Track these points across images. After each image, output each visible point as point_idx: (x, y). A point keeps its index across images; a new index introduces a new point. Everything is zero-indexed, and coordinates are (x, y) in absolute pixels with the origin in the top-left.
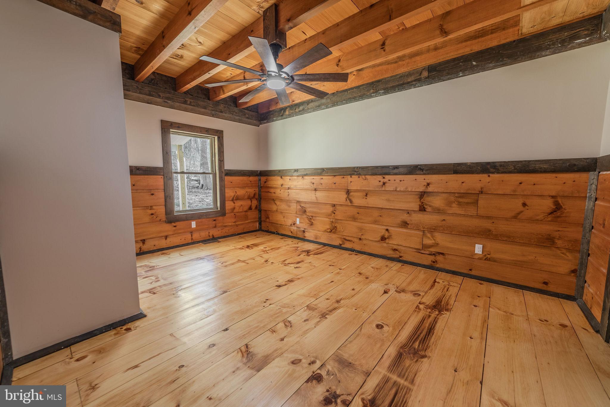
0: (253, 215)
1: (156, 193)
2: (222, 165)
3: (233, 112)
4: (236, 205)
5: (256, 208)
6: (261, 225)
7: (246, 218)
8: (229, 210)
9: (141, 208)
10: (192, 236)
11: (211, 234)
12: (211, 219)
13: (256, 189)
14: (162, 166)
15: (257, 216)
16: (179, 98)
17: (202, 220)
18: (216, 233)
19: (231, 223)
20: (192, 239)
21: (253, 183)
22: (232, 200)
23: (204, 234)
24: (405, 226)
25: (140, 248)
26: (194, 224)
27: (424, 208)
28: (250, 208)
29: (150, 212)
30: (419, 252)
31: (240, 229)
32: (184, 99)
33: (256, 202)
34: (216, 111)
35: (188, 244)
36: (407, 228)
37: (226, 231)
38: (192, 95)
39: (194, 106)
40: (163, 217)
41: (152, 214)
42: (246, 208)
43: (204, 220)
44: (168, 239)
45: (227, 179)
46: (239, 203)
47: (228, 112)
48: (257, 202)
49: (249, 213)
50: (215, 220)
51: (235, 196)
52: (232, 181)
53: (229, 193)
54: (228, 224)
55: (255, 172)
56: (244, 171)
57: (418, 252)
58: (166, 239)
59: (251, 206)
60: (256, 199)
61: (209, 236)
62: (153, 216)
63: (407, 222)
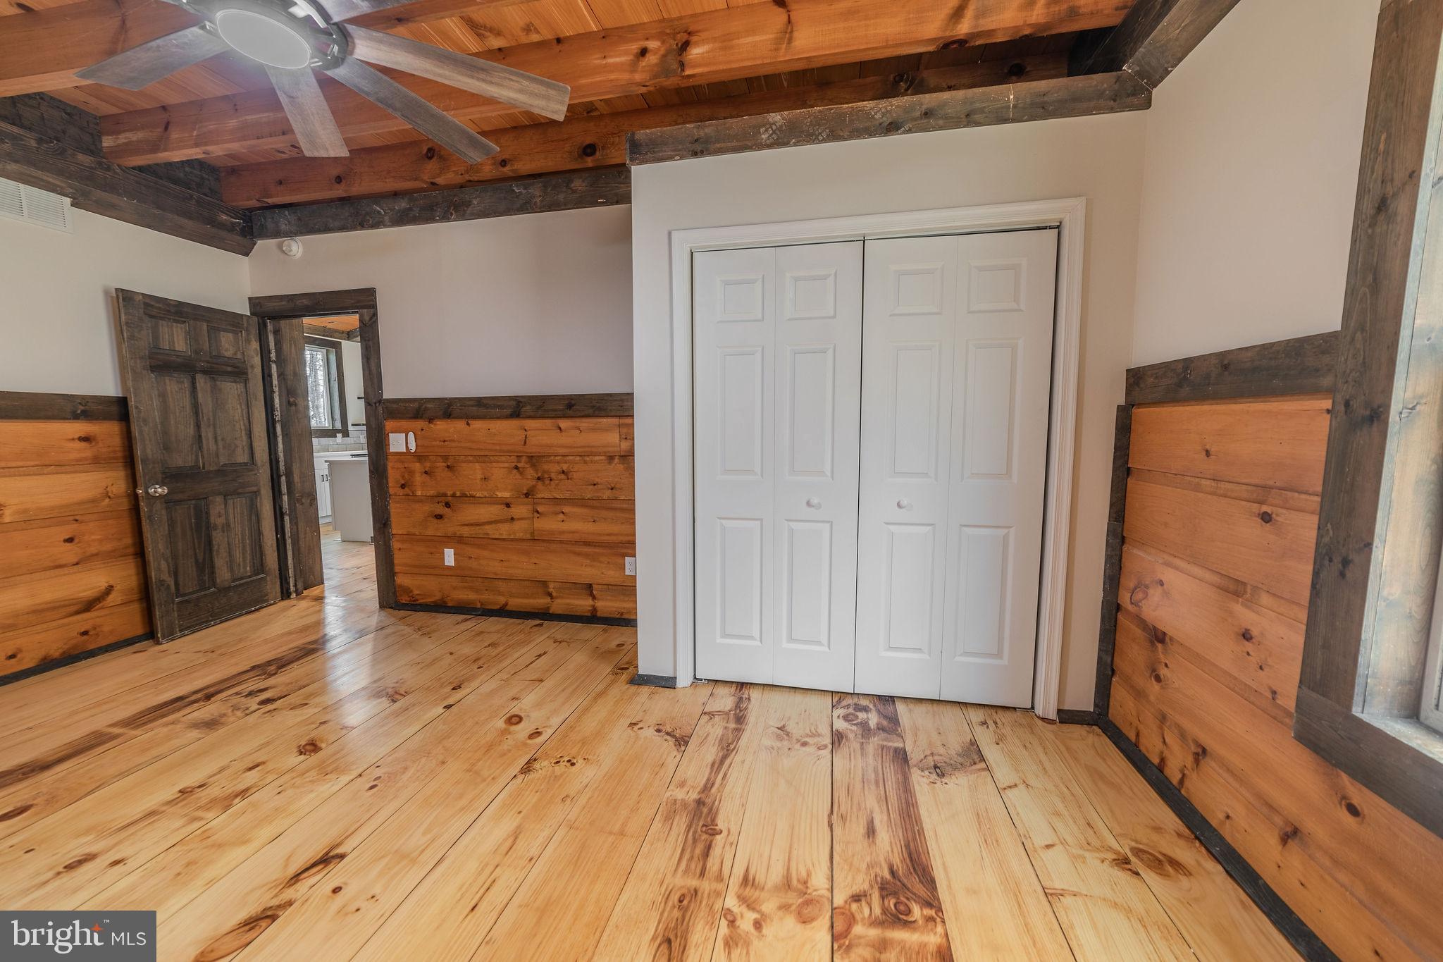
40: (1289, 681)
62: (1247, 646)
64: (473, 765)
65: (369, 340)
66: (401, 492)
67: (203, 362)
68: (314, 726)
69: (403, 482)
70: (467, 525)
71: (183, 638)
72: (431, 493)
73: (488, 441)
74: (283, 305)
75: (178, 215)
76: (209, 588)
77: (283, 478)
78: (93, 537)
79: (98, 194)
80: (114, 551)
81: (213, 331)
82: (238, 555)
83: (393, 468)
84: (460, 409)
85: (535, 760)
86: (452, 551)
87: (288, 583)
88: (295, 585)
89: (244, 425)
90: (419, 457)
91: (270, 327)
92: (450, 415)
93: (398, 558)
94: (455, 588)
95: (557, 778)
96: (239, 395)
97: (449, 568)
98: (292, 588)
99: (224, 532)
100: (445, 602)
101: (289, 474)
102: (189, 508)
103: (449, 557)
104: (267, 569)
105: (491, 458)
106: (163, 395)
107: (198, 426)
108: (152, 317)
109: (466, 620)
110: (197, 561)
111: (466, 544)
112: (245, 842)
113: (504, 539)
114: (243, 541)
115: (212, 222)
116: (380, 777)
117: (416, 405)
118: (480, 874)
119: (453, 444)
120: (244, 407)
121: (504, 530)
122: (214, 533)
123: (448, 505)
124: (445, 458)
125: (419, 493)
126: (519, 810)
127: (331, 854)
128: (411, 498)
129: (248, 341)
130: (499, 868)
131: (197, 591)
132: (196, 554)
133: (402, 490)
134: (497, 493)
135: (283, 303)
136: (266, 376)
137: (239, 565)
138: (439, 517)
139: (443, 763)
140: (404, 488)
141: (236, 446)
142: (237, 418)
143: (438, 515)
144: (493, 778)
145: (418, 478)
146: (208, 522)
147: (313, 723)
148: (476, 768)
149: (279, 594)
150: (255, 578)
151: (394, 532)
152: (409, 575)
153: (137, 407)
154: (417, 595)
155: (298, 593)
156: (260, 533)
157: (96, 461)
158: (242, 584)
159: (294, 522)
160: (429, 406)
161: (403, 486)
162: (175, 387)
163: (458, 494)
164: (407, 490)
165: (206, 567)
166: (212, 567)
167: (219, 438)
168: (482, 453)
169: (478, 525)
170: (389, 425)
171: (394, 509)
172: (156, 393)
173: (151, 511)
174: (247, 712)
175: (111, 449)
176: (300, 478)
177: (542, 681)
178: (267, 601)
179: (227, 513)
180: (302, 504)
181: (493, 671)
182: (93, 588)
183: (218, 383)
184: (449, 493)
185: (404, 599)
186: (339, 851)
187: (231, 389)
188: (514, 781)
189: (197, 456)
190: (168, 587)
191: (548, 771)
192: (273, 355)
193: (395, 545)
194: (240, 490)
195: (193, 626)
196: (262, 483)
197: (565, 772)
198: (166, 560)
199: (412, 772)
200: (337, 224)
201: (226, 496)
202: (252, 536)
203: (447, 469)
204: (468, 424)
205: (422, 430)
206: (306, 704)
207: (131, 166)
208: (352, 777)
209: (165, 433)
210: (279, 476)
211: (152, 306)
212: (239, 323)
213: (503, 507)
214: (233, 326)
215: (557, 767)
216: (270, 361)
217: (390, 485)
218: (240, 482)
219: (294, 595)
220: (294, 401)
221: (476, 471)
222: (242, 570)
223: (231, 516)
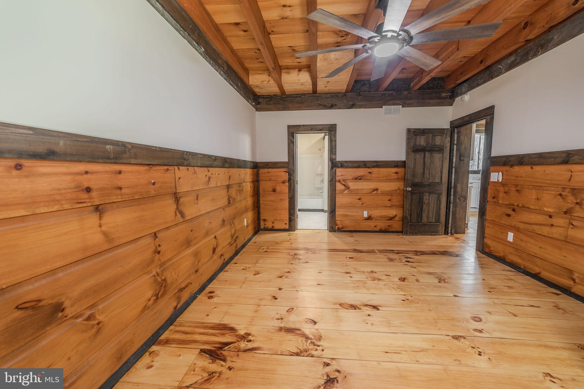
64: (439, 319)
65: (488, 130)
66: (492, 200)
67: (428, 147)
68: (410, 275)
69: (494, 196)
70: (523, 223)
71: (409, 236)
72: (506, 203)
73: (543, 178)
74: (460, 122)
75: (428, 100)
76: (420, 223)
77: (453, 189)
78: (394, 200)
79: (408, 102)
80: (398, 205)
81: (434, 136)
82: (431, 214)
83: (490, 189)
84: (528, 160)
85: (465, 338)
86: (513, 234)
87: (448, 229)
88: (451, 231)
89: (440, 169)
90: (503, 184)
91: (456, 131)
92: (522, 163)
93: (487, 231)
94: (511, 253)
95: (464, 351)
96: (440, 158)
97: (509, 242)
98: (449, 232)
99: (427, 205)
100: (505, 258)
101: (455, 187)
102: (417, 196)
103: (510, 237)
104: (441, 221)
105: (544, 187)
106: (415, 160)
107: (424, 169)
108: (415, 135)
109: (511, 271)
110: (417, 213)
111: (520, 232)
112: (368, 290)
113: (545, 236)
114: (433, 210)
115: (440, 98)
116: (409, 299)
117: (505, 159)
118: (399, 347)
119: (521, 179)
120: (441, 162)
121: (546, 230)
122: (424, 205)
123: (514, 210)
124: (517, 186)
125: (500, 202)
126: (435, 346)
127: (377, 307)
128: (497, 203)
129: (446, 138)
130: (405, 352)
131: (416, 223)
132: (417, 211)
133: (493, 199)
134: (544, 208)
135: (460, 121)
136: (451, 150)
137: (431, 218)
138: (509, 215)
139: (430, 310)
140: (494, 199)
141: (436, 176)
142: (438, 166)
143: (508, 214)
144: (439, 329)
145: (501, 195)
146: (423, 201)
147: (411, 274)
148: (438, 321)
149: (444, 232)
150: (435, 224)
151: (487, 218)
152: (491, 240)
153: (407, 164)
154: (493, 250)
155: (452, 234)
156: (440, 208)
157: (398, 179)
158: (430, 225)
159: (455, 206)
160: (511, 159)
161: (494, 198)
162: (419, 156)
163: (520, 205)
164: (495, 200)
165: (420, 215)
166: (422, 216)
167: (430, 173)
168: (538, 185)
169: (529, 224)
170: (492, 168)
171: (489, 207)
172: (413, 159)
173: (406, 195)
174: (401, 261)
175: (402, 176)
176: (461, 190)
177: (516, 316)
178: (439, 233)
179: (429, 199)
180: (460, 200)
181: (494, 296)
182: (392, 214)
183: (433, 154)
184: (516, 204)
185: (487, 250)
186: (379, 308)
187: (437, 156)
188: (445, 336)
189: (422, 179)
190: (408, 219)
191: (464, 346)
192: (455, 142)
193: (487, 224)
194: (435, 192)
195: (413, 233)
196: (443, 190)
197: (471, 353)
198: (409, 211)
199: (418, 305)
200: (482, 81)
201: (430, 193)
202: (437, 209)
203: (516, 191)
204: (532, 168)
205: (507, 171)
206: (415, 268)
207: (417, 89)
208: (402, 294)
209: (414, 171)
210: (451, 188)
211: (416, 132)
212: (443, 132)
213: (548, 217)
214: (441, 133)
215: (470, 349)
216: (454, 144)
217: (488, 196)
218: (435, 189)
219: (449, 234)
220: (463, 159)
221: (533, 195)
222: (431, 220)
223: (431, 200)
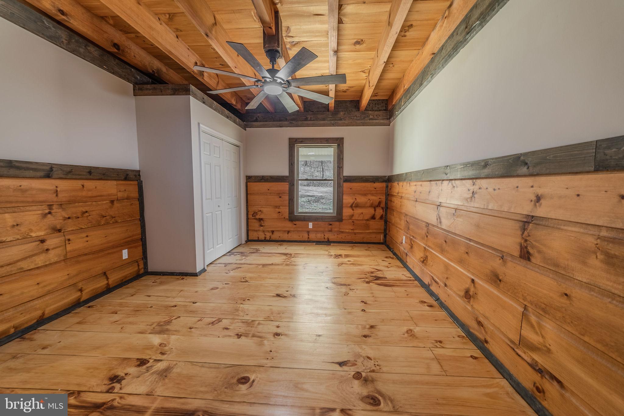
0: (378, 225)
1: (283, 196)
2: (341, 171)
3: (354, 116)
4: (354, 212)
5: (381, 217)
6: (386, 238)
7: (367, 227)
8: (346, 217)
9: (272, 207)
10: (308, 235)
11: (326, 237)
12: (327, 223)
13: (382, 197)
14: (288, 174)
15: (383, 228)
16: (301, 117)
17: (318, 222)
18: (332, 237)
19: (348, 230)
20: (308, 238)
21: (378, 189)
22: (351, 206)
23: (320, 236)
24: (495, 282)
25: (270, 237)
26: (311, 225)
27: (528, 253)
28: (373, 217)
29: (278, 210)
30: (514, 350)
31: (358, 238)
32: (305, 117)
33: (381, 211)
34: (335, 120)
35: (304, 242)
36: (497, 287)
37: (342, 237)
38: (313, 112)
39: (314, 120)
40: (287, 215)
41: (279, 212)
42: (368, 217)
43: (320, 222)
44: (290, 234)
45: (346, 185)
46: (358, 211)
47: (348, 118)
48: (383, 212)
49: (372, 223)
50: (331, 225)
51: (354, 203)
52: (352, 187)
53: (348, 200)
54: (345, 230)
55: (381, 178)
56: (366, 177)
57: (511, 347)
58: (288, 233)
59: (374, 214)
60: (382, 208)
61: (324, 238)
62: (279, 214)
63: (499, 274)
